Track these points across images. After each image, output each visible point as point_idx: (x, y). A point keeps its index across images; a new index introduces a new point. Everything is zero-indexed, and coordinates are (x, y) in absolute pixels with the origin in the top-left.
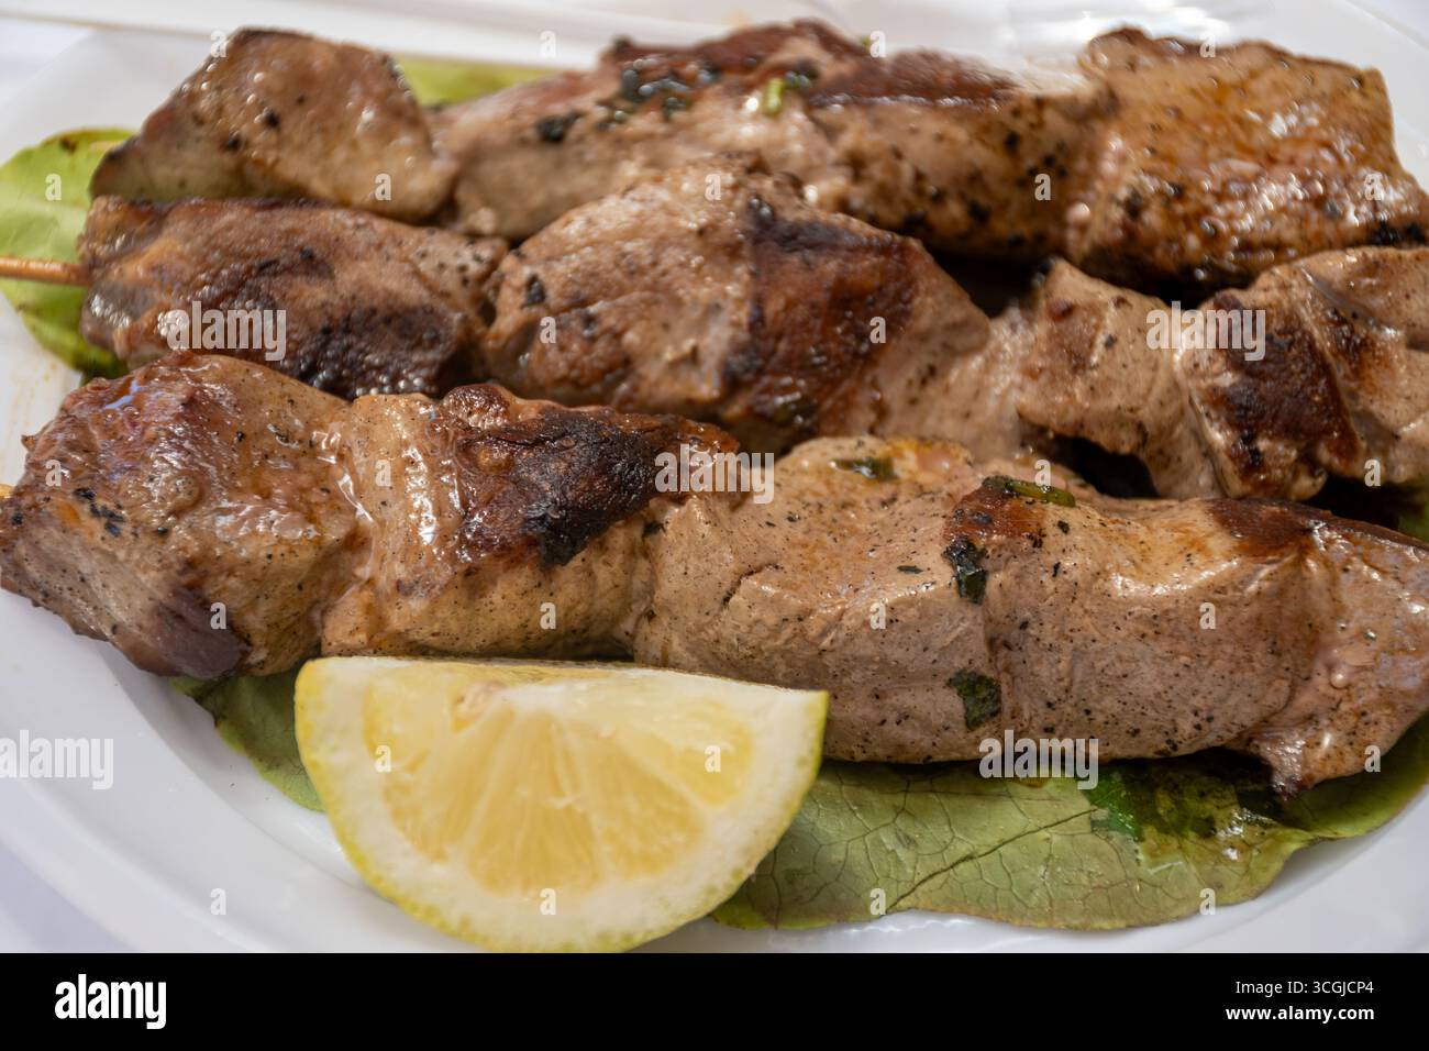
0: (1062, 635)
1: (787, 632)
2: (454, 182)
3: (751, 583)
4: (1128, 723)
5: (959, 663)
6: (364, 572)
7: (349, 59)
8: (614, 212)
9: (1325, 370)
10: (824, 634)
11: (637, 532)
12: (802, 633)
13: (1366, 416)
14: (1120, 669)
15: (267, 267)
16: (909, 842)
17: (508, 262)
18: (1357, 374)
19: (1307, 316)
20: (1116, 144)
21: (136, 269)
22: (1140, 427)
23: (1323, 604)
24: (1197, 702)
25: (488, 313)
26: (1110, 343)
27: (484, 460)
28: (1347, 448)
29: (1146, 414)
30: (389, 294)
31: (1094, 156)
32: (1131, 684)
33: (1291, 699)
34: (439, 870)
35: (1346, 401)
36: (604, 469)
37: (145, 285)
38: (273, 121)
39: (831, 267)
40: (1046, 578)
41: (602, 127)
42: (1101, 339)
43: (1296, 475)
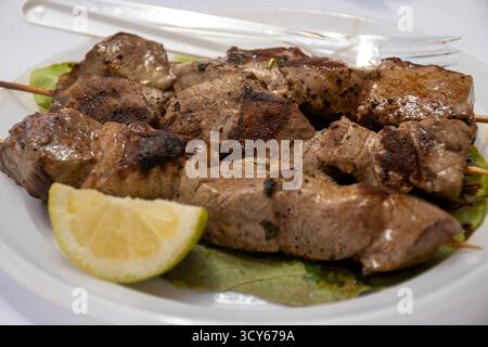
0: (300, 214)
1: (212, 201)
2: (173, 82)
3: (205, 185)
4: (320, 247)
5: (264, 217)
6: (93, 171)
7: (150, 45)
8: (206, 86)
9: (415, 152)
10: (222, 202)
11: (176, 168)
12: (216, 202)
13: (427, 169)
14: (317, 227)
15: (102, 93)
16: (242, 273)
17: (173, 99)
18: (425, 155)
19: (413, 135)
20: (375, 86)
21: (66, 92)
22: (354, 165)
23: (387, 215)
24: (340, 240)
25: (164, 113)
26: (348, 138)
27: (132, 139)
28: (419, 177)
29: (356, 161)
30: (136, 104)
31: (368, 90)
32: (320, 233)
33: (371, 243)
34: (82, 249)
35: (421, 164)
36: (166, 146)
37: (68, 96)
38: (120, 57)
39: (265, 106)
40: (296, 195)
41: (215, 67)
42: (346, 136)
43: (402, 185)
